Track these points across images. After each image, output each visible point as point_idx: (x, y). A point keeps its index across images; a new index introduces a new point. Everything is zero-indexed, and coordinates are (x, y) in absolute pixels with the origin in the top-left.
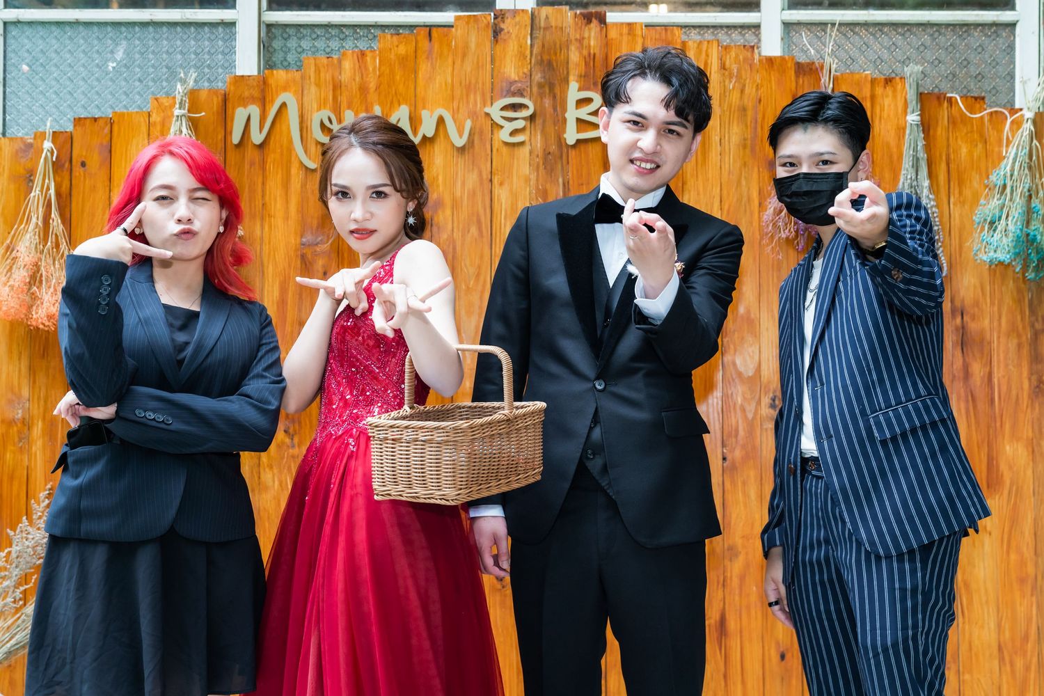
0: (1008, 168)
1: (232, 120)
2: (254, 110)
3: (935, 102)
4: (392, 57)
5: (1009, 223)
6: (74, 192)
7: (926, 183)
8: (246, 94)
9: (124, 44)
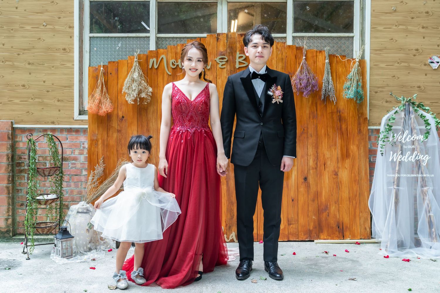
0: (352, 74)
1: (149, 62)
2: (155, 59)
3: (333, 57)
5: (353, 88)
6: (108, 81)
7: (331, 78)
8: (153, 55)
9: (121, 42)
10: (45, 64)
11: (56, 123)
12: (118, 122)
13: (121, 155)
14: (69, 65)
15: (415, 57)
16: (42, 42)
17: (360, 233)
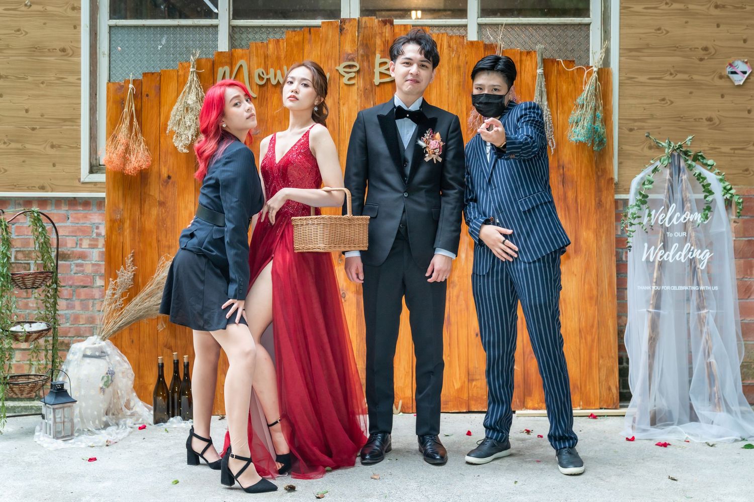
0: (585, 96)
2: (227, 69)
3: (551, 64)
4: (292, 42)
5: (585, 122)
7: (546, 103)
8: (223, 61)
12: (161, 186)
13: (166, 249)
15: (702, 62)
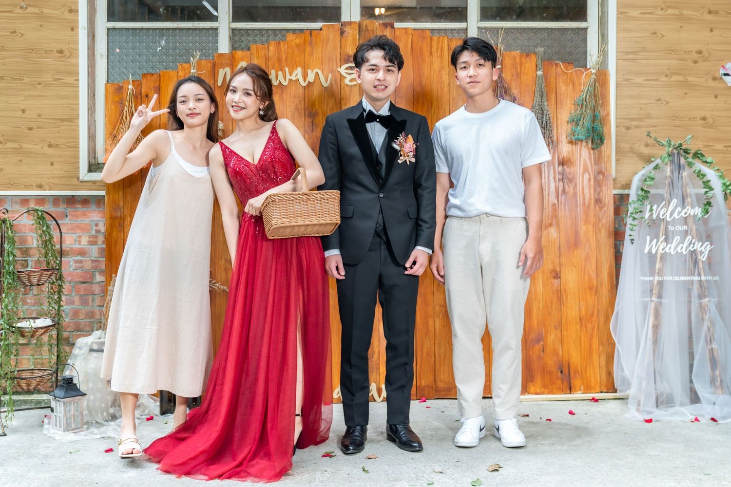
0: (584, 96)
1: (218, 74)
2: (228, 70)
3: (550, 66)
4: (293, 44)
5: (585, 121)
7: (546, 103)
9: (164, 38)
10: (25, 78)
11: (46, 187)
14: (70, 80)
15: (696, 65)
16: (20, 38)
17: (600, 382)
